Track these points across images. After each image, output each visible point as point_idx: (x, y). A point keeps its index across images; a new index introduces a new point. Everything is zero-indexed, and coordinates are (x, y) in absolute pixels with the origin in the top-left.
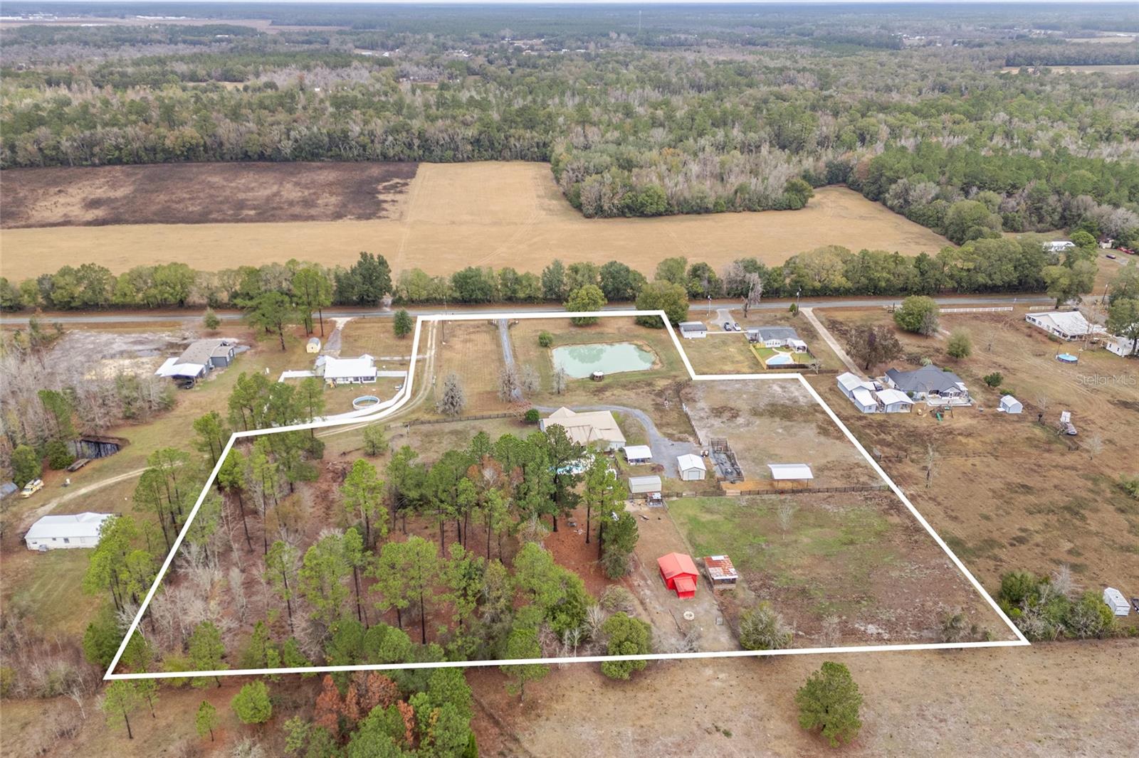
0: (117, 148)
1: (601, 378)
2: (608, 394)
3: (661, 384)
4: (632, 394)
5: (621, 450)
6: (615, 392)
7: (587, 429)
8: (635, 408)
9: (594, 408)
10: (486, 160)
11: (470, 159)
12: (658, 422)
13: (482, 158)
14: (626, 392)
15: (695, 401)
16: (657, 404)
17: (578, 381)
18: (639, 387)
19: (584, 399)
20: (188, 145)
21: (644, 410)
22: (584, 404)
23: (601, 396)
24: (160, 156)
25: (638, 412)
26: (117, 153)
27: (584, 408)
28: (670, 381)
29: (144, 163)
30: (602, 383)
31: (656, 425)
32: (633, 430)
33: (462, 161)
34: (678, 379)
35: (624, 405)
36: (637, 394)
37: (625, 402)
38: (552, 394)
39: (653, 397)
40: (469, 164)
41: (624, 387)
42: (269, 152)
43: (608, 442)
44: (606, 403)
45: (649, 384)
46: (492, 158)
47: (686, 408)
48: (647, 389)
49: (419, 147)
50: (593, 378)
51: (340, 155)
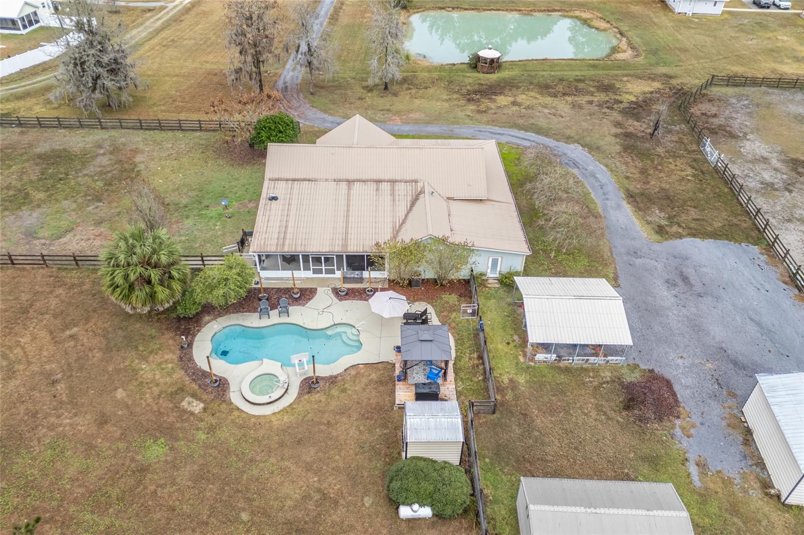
1: (494, 65)
2: (502, 100)
3: (635, 90)
4: (562, 106)
5: (507, 283)
6: (521, 98)
7: (404, 192)
8: (569, 139)
9: (457, 130)
12: (637, 187)
14: (549, 100)
15: (732, 136)
16: (628, 135)
17: (441, 68)
18: (578, 92)
19: (439, 106)
21: (592, 148)
22: (436, 118)
23: (486, 103)
25: (575, 152)
27: (431, 129)
28: (657, 85)
30: (494, 77)
31: (631, 197)
32: (563, 211)
34: (674, 82)
35: (539, 131)
36: (574, 106)
37: (542, 123)
38: (369, 89)
39: (616, 116)
41: (545, 88)
43: (464, 250)
44: (493, 122)
45: (607, 88)
47: (712, 152)
48: (601, 97)
50: (476, 63)
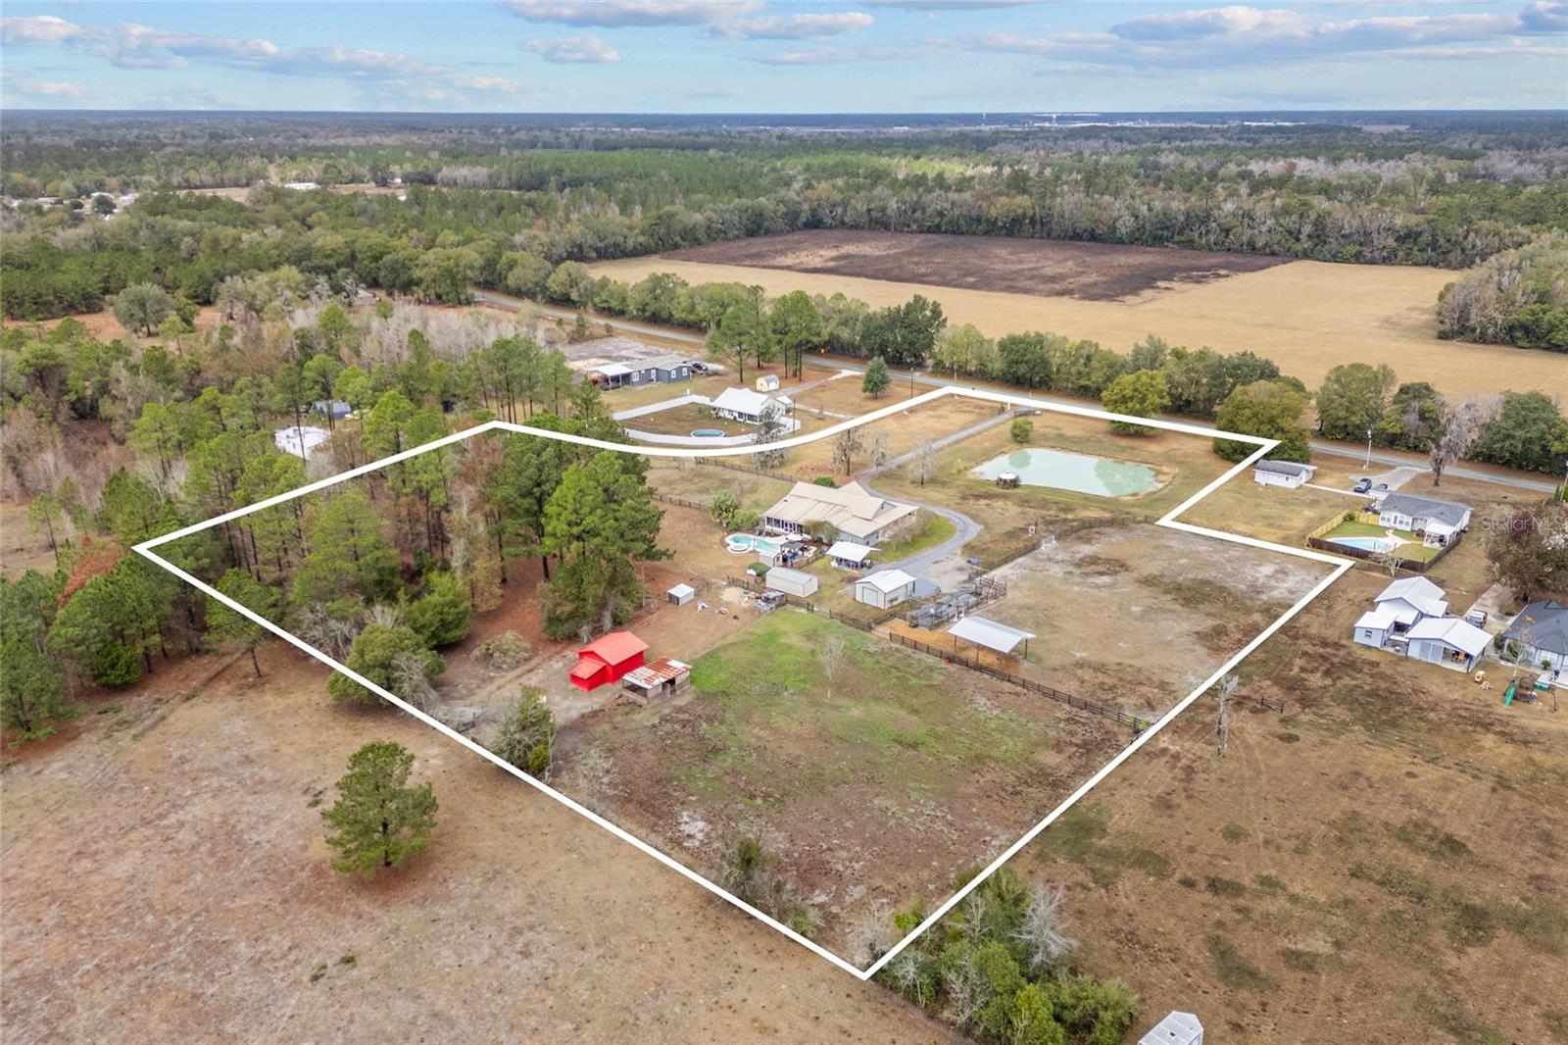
0: (941, 214)
2: (984, 501)
4: (1016, 511)
6: (998, 503)
8: (983, 523)
10: (1416, 264)
11: (1387, 261)
12: (975, 544)
13: (1409, 261)
14: (1014, 507)
18: (1044, 507)
19: (941, 497)
20: (1012, 214)
21: (987, 528)
23: (971, 501)
24: (983, 227)
25: (976, 527)
26: (937, 220)
28: (1107, 515)
29: (962, 233)
33: (1372, 262)
34: (1124, 516)
35: (975, 517)
36: (1022, 512)
38: (913, 483)
40: (1384, 267)
41: (1023, 502)
42: (1102, 229)
45: (1065, 510)
46: (1427, 263)
48: (1051, 513)
49: (1310, 236)
50: (999, 482)
51: (1191, 241)
